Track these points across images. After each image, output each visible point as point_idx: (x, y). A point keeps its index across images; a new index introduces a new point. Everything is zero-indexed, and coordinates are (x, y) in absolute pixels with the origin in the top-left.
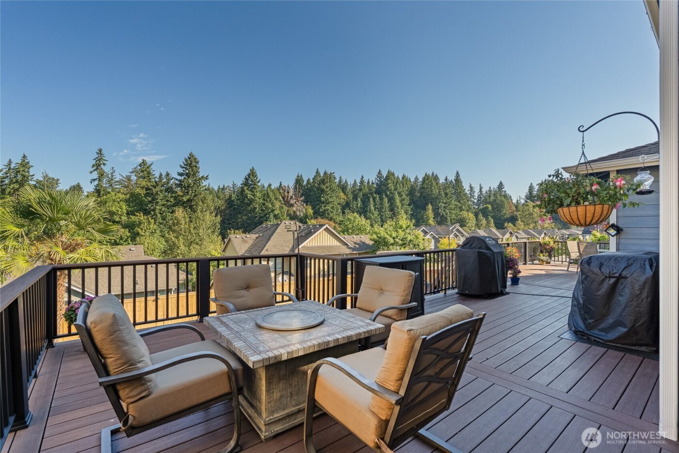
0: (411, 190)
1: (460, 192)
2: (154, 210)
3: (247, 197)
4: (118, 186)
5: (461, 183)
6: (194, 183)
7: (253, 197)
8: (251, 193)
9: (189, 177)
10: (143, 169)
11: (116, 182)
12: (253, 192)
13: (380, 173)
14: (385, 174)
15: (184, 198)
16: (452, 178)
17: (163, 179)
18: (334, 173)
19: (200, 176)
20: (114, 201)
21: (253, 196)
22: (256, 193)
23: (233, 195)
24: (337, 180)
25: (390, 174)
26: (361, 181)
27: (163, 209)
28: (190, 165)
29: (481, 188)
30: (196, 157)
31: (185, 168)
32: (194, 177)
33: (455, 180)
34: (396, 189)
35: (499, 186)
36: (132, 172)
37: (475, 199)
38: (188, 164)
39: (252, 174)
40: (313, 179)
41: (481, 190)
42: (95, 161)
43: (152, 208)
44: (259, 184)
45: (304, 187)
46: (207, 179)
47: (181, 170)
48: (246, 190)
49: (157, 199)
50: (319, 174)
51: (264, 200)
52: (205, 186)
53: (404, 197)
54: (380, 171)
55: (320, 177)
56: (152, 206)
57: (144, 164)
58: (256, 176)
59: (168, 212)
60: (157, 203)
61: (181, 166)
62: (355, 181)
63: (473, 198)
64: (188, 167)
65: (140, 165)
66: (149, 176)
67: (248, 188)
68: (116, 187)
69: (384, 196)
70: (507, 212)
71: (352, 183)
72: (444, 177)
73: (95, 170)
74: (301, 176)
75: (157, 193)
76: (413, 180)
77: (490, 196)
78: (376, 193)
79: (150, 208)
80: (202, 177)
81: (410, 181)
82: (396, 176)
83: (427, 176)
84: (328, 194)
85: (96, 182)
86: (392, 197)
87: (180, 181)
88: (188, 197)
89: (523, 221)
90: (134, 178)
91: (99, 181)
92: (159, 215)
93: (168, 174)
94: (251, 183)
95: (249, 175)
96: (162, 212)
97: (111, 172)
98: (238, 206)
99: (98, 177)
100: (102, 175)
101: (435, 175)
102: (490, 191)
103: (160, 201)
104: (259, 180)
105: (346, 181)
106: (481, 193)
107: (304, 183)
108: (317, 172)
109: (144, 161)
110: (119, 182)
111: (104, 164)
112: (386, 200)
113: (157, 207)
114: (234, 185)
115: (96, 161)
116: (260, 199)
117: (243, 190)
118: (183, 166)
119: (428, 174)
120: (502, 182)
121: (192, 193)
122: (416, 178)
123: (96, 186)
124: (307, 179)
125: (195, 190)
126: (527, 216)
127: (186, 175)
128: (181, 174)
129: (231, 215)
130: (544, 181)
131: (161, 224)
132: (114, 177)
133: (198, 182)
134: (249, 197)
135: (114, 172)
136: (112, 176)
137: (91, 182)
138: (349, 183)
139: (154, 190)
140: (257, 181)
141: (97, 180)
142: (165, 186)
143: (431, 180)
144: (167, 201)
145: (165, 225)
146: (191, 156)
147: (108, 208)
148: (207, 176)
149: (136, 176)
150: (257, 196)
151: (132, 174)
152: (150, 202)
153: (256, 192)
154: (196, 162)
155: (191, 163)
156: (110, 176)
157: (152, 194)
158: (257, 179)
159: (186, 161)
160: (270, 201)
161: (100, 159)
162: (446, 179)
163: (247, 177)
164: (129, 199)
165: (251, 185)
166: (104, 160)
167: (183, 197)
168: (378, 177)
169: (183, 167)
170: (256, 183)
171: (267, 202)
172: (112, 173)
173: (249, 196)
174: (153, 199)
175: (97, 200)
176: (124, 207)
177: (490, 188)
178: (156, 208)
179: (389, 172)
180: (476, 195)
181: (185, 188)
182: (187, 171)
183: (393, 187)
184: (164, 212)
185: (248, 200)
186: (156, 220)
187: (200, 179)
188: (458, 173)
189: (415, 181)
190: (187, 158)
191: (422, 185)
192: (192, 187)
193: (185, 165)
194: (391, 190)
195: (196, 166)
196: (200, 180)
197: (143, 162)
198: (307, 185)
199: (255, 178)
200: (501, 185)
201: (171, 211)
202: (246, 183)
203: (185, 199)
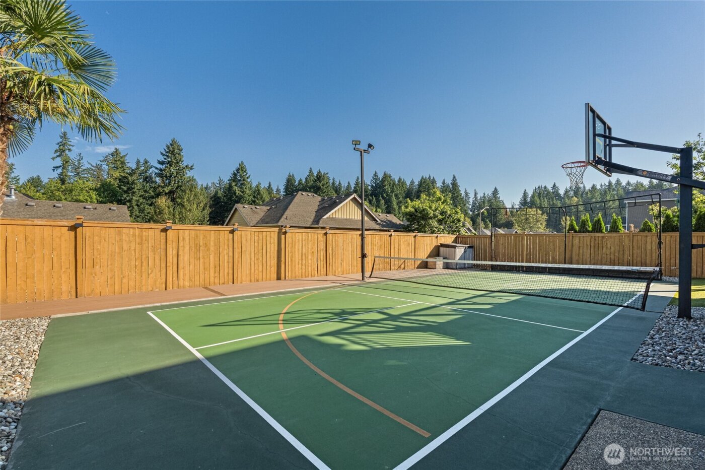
0: (407, 193)
1: (457, 196)
2: (130, 201)
3: (235, 193)
4: (86, 175)
5: (458, 187)
6: (177, 173)
7: (242, 194)
8: (240, 189)
9: (171, 166)
10: (116, 159)
11: (84, 170)
12: (242, 188)
13: (376, 174)
14: (381, 176)
15: (165, 189)
16: (449, 182)
17: (141, 167)
18: (327, 173)
19: (184, 166)
20: (82, 189)
21: (243, 192)
22: (245, 190)
23: (219, 192)
24: (331, 181)
25: (386, 177)
26: (356, 183)
27: (141, 201)
28: (172, 152)
29: (476, 194)
30: (180, 143)
31: (167, 156)
32: (177, 166)
33: (451, 184)
34: (392, 192)
35: (494, 192)
36: (104, 161)
37: (470, 205)
38: (170, 151)
39: (241, 169)
40: (306, 179)
41: (475, 196)
42: (58, 146)
43: (128, 198)
44: (249, 180)
45: (297, 187)
46: (191, 169)
47: (162, 158)
48: (234, 186)
49: (134, 188)
50: (313, 173)
51: (254, 197)
52: (190, 177)
53: (401, 199)
54: (376, 173)
55: (313, 176)
56: (127, 196)
57: (117, 154)
58: (245, 172)
59: (147, 204)
60: (134, 193)
61: (162, 153)
62: (349, 183)
63: (468, 204)
64: (170, 155)
65: (113, 154)
66: (123, 167)
67: (237, 184)
68: (83, 176)
69: (381, 198)
70: (502, 218)
71: (346, 185)
72: (442, 181)
73: (58, 156)
74: (293, 175)
75: (133, 183)
76: (408, 183)
77: (484, 202)
78: (371, 195)
79: (126, 199)
80: (186, 166)
81: (406, 185)
82: (392, 177)
83: (424, 179)
84: (324, 192)
85: (60, 171)
86: (389, 199)
87: (161, 170)
88: (170, 188)
89: (519, 226)
90: (105, 167)
91: (63, 168)
92: (136, 207)
93: (146, 162)
94: (239, 178)
95: (238, 170)
96: (139, 204)
97: (78, 158)
98: (225, 203)
99: (62, 165)
100: (67, 162)
101: (432, 178)
102: (484, 197)
103: (137, 191)
104: (249, 176)
105: (340, 183)
106: (476, 199)
107: (296, 183)
108: (311, 171)
109: (117, 150)
110: (88, 171)
111: (69, 150)
112: (383, 202)
113: (134, 198)
114: (220, 181)
115: (60, 146)
116: (249, 196)
117: (230, 186)
118: (164, 153)
119: (424, 177)
120: (497, 188)
121: (175, 183)
122: (412, 182)
123: (59, 175)
124: (299, 179)
125: (178, 181)
126: (523, 221)
127: (167, 164)
128: (162, 163)
129: (217, 212)
130: (537, 188)
131: (138, 217)
132: (82, 164)
133: (181, 171)
134: (237, 194)
135: (82, 159)
136: (79, 164)
137: (54, 170)
138: (343, 185)
139: (130, 178)
140: (247, 176)
141: (61, 168)
142: (143, 174)
143: (428, 184)
144: (145, 191)
145: (143, 218)
146: (173, 143)
147: (75, 197)
148: (192, 166)
149: (107, 165)
150: (247, 193)
151: (103, 163)
152: (126, 192)
153: (246, 188)
154: (179, 150)
155: (174, 151)
156: (76, 163)
157: (128, 183)
158: (246, 174)
159: (168, 148)
160: (261, 198)
161: (64, 144)
162: (444, 183)
163: (235, 172)
164: (100, 188)
165: (240, 180)
166: (70, 145)
167: (163, 187)
168: (374, 179)
169: (164, 155)
170: (246, 178)
171: (258, 199)
172: (79, 160)
173: (237, 192)
174: (128, 189)
175: (62, 187)
176: (94, 197)
177: (484, 194)
178: (132, 199)
179: (385, 174)
180: (471, 200)
181: (166, 177)
182: (169, 159)
183: (389, 189)
184: (141, 204)
185: (237, 197)
186: (133, 212)
187: (184, 168)
188: (454, 177)
189: (411, 185)
190: (169, 144)
191: (419, 188)
192: (175, 177)
193: (167, 152)
194: (387, 192)
195: (179, 154)
196: (184, 170)
197: (116, 152)
198: (299, 185)
199: (245, 174)
200: (495, 192)
201: (150, 202)
202: (234, 178)
203: (167, 190)
